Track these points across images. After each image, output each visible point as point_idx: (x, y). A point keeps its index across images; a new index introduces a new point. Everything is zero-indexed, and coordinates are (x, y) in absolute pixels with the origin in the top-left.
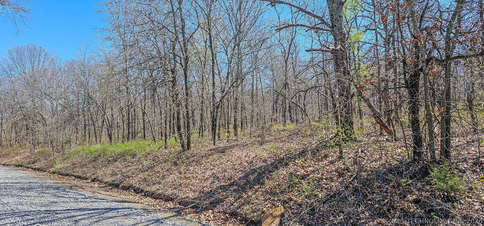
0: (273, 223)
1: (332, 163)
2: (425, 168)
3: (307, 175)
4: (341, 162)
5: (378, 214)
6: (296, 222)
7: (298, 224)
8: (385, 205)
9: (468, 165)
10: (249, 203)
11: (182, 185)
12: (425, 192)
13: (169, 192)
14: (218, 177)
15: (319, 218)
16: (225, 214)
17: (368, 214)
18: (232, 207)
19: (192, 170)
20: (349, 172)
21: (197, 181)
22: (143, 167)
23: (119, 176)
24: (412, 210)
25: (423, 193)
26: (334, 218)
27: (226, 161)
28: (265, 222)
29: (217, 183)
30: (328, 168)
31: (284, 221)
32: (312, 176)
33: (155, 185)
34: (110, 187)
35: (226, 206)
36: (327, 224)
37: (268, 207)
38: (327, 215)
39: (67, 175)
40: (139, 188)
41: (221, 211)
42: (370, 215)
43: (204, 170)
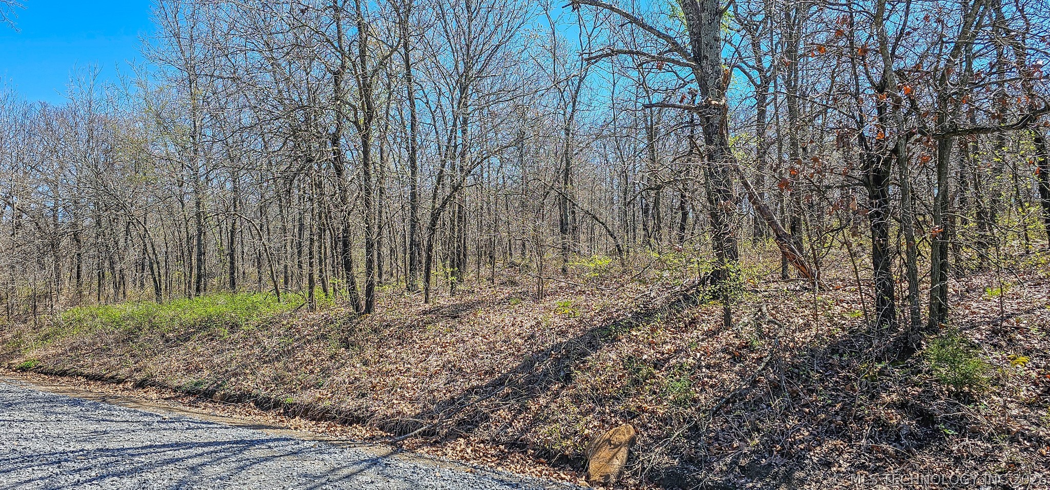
0: (615, 458)
1: (712, 334)
2: (903, 342)
3: (663, 360)
4: (730, 332)
5: (826, 432)
6: (663, 454)
7: (666, 457)
8: (837, 413)
9: (982, 335)
10: (545, 421)
11: (378, 388)
12: (912, 387)
13: (350, 404)
14: (460, 369)
15: (709, 444)
16: (498, 446)
17: (807, 433)
18: (509, 430)
19: (393, 355)
20: (752, 352)
21: (413, 380)
22: (263, 352)
23: (206, 372)
24: (895, 421)
25: (908, 389)
26: (742, 443)
27: (470, 335)
28: (595, 457)
29: (462, 382)
30: (704, 344)
31: (636, 453)
32: (674, 361)
33: (309, 390)
34: (192, 399)
35: (495, 428)
36: (728, 454)
37: (595, 427)
38: (724, 438)
39: (63, 374)
40: (270, 399)
41: (487, 440)
42: (811, 434)
43: (422, 354)
